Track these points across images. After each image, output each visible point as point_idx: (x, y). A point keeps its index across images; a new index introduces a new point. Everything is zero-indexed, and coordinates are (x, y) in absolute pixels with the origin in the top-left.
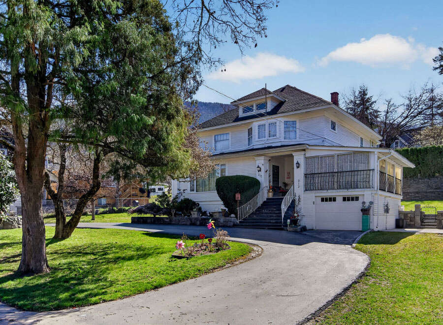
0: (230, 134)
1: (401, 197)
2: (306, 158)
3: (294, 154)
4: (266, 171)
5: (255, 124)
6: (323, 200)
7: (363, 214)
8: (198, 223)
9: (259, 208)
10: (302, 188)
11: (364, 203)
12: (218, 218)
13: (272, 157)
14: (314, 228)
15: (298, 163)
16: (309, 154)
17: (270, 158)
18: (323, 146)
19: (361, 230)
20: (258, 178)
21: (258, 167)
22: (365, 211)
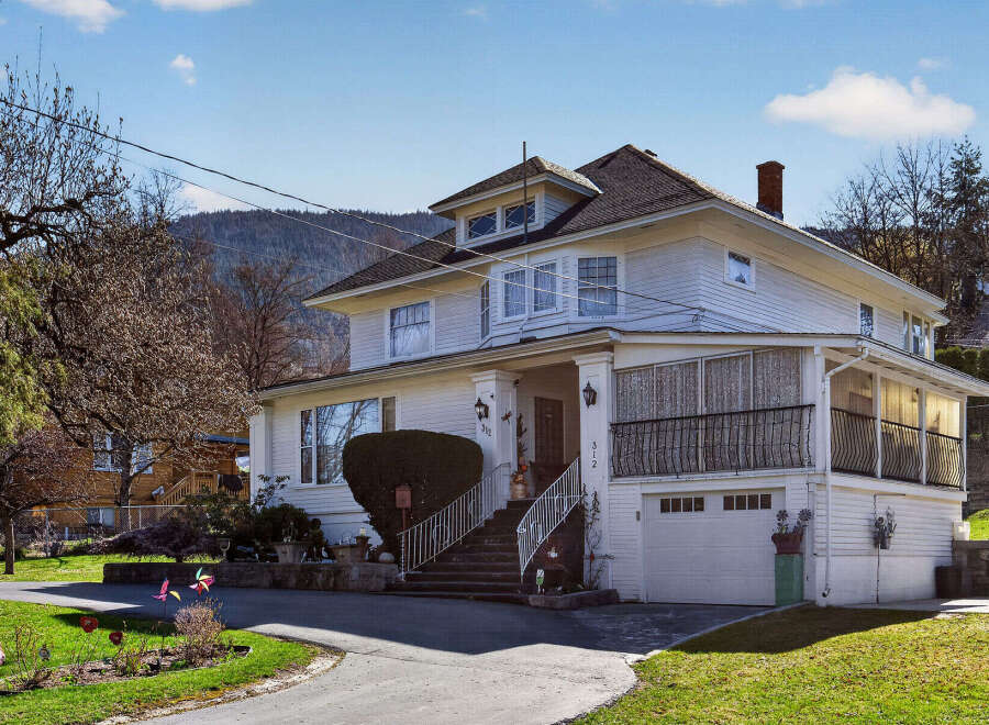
0: (432, 303)
1: (963, 497)
2: (618, 374)
3: (579, 360)
4: (507, 417)
5: (498, 270)
6: (665, 507)
7: (780, 552)
8: (293, 581)
9: (478, 531)
10: (604, 468)
11: (783, 515)
12: (348, 566)
13: (525, 372)
14: (643, 598)
15: (589, 390)
16: (627, 359)
17: (519, 376)
18: (699, 333)
19: (773, 604)
20: (481, 439)
21: (479, 404)
22: (789, 542)
